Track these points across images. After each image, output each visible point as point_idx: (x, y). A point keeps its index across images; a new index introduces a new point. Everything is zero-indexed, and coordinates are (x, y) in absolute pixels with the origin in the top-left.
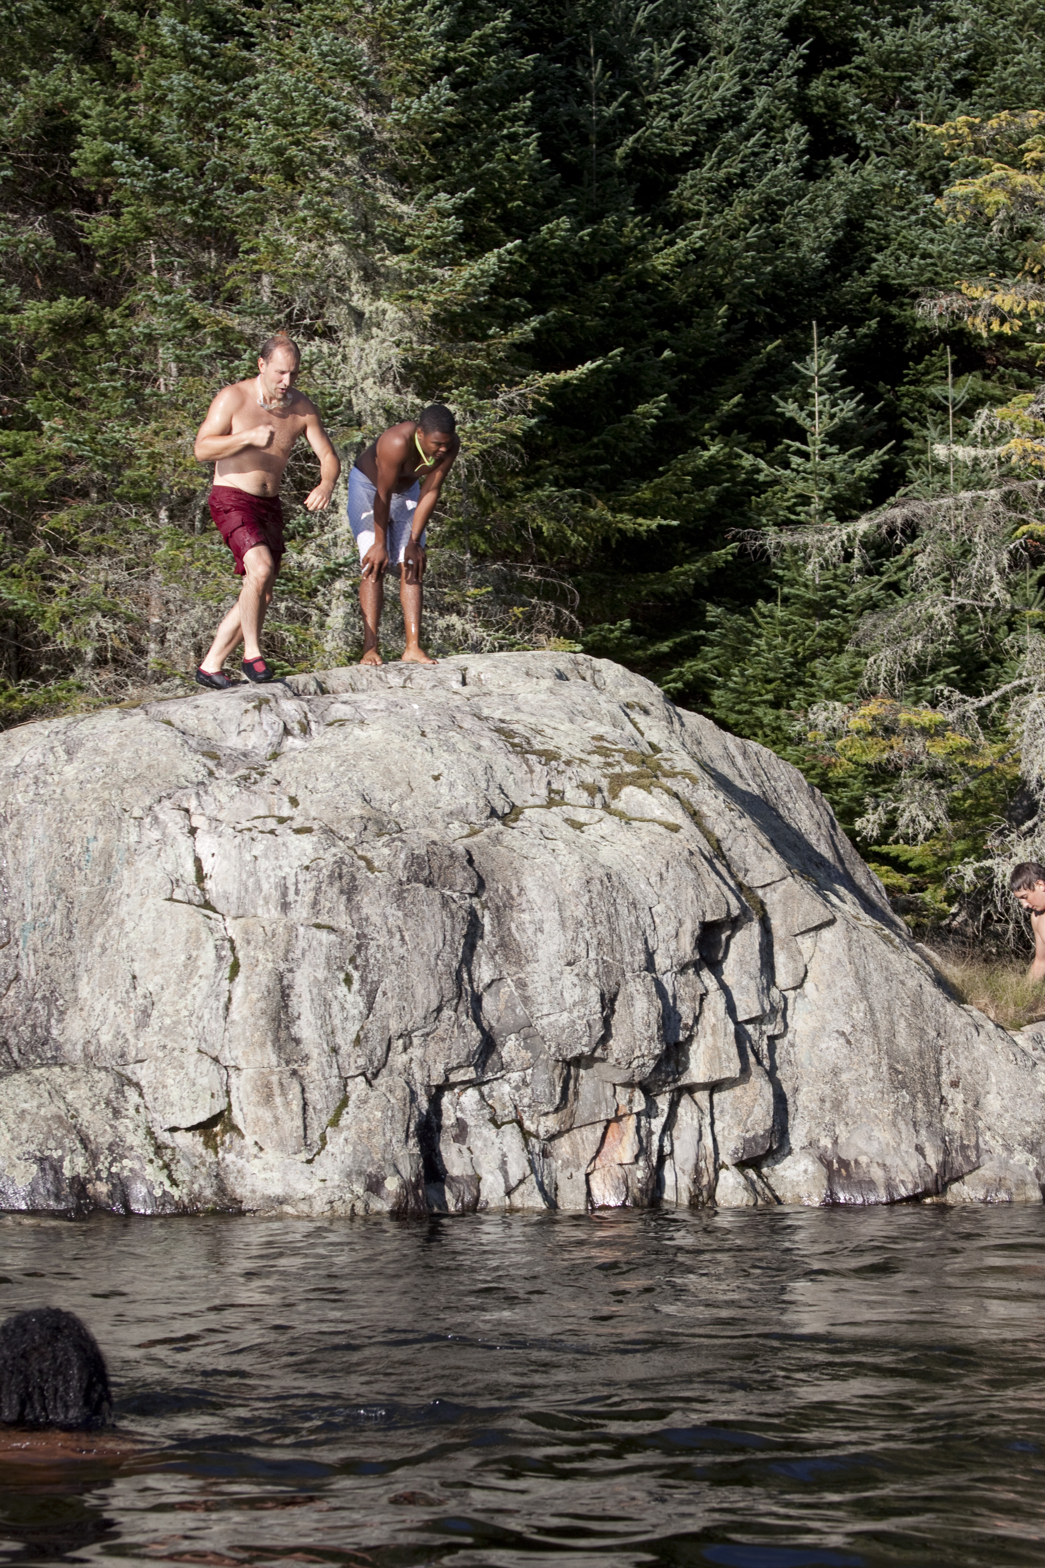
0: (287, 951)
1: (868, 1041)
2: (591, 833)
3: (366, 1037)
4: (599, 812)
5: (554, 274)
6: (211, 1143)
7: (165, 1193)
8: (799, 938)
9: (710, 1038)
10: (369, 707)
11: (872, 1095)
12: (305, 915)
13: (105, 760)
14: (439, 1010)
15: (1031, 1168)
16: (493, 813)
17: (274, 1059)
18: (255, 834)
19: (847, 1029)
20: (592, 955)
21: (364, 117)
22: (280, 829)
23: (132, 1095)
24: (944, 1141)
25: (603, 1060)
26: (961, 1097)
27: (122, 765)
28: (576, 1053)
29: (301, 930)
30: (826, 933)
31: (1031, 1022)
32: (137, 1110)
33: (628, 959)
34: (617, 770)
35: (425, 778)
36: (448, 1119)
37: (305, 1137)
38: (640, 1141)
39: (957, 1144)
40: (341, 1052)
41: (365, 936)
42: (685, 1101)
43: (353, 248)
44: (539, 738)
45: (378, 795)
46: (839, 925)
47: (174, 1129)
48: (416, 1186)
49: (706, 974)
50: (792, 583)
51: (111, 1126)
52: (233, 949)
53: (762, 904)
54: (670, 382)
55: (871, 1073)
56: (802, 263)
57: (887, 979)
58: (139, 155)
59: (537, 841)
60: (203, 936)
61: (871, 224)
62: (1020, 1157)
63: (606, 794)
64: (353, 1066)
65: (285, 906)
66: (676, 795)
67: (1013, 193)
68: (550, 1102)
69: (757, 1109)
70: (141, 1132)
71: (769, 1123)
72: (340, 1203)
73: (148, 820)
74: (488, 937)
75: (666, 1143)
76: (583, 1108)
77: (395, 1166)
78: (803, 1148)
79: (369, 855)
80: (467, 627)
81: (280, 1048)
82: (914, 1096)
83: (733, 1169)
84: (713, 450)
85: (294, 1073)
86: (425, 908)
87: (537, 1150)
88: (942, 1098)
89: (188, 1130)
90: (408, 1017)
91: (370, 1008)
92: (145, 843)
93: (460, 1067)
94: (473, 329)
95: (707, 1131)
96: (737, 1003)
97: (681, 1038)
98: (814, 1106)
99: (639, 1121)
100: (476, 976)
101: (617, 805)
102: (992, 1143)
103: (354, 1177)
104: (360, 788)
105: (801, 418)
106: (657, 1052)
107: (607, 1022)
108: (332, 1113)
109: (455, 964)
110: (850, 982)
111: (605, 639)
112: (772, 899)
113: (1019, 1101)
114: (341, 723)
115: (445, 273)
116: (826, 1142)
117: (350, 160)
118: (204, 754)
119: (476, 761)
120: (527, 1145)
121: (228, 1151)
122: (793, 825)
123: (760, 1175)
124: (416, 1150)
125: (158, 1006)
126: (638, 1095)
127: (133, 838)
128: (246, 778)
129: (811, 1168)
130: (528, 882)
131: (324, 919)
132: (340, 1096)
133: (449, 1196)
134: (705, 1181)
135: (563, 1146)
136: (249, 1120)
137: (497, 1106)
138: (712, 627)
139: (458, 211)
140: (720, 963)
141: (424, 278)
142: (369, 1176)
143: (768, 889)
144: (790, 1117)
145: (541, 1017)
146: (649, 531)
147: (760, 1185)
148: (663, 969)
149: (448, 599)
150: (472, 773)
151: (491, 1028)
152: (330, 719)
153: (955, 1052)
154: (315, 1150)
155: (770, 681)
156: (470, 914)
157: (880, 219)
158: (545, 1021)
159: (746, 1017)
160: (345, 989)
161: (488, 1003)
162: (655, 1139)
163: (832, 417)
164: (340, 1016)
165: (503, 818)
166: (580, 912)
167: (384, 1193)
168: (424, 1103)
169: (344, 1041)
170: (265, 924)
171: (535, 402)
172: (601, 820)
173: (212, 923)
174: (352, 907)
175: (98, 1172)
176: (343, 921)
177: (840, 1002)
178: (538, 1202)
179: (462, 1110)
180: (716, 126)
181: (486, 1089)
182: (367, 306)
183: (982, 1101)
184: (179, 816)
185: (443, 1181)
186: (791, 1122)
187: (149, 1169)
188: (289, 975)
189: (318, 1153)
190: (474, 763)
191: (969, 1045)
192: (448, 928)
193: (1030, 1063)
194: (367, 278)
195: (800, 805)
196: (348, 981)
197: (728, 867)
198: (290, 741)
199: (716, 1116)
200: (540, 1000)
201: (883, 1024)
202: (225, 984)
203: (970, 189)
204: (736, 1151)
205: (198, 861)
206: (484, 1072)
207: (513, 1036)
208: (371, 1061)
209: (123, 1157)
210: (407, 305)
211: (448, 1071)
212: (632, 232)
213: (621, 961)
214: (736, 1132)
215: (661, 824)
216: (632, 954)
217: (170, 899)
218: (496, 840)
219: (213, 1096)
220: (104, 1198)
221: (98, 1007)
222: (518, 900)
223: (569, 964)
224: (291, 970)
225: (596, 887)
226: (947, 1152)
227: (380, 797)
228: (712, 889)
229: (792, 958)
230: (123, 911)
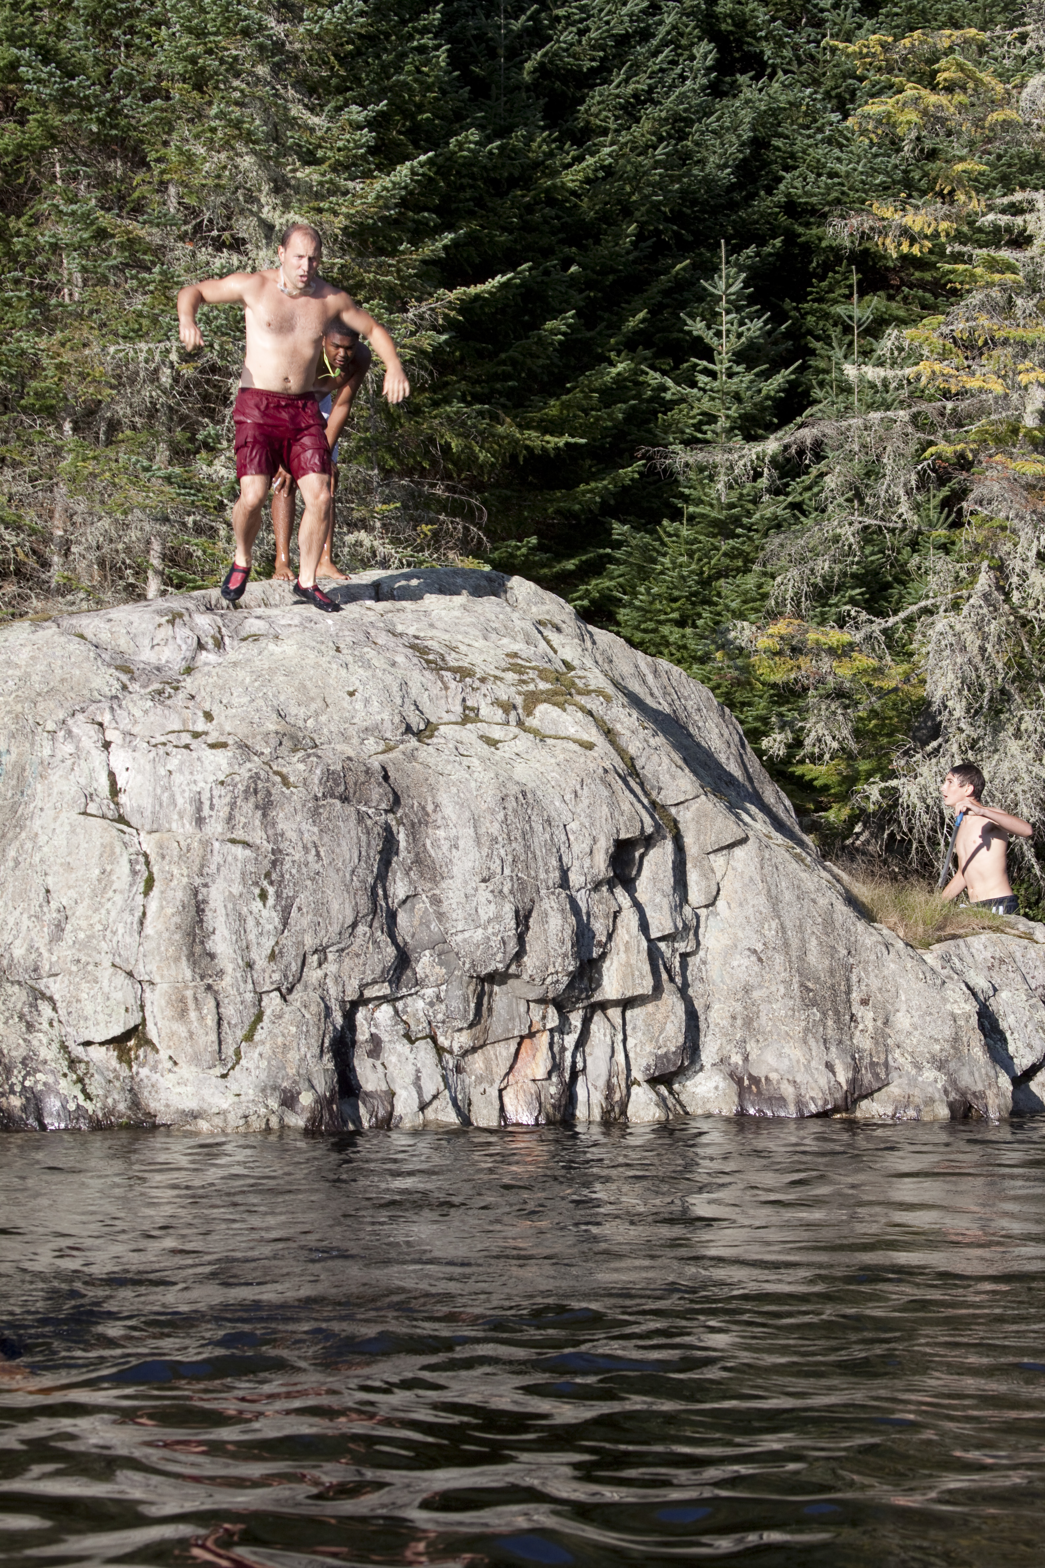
0: (202, 866)
1: (779, 959)
2: (506, 750)
3: (281, 952)
4: (514, 730)
5: (462, 188)
6: (124, 1057)
7: (78, 1107)
8: (712, 856)
9: (623, 955)
10: (283, 622)
11: (783, 1012)
12: (220, 830)
13: (18, 673)
14: (354, 925)
15: (939, 1086)
16: (408, 729)
17: (188, 974)
18: (169, 748)
19: (759, 947)
20: (507, 872)
21: (276, 28)
22: (194, 744)
23: (45, 1008)
24: (854, 1059)
25: (517, 976)
26: (871, 1015)
27: (35, 678)
28: (490, 969)
29: (217, 845)
30: (738, 852)
31: (939, 940)
32: (51, 1025)
33: (542, 876)
34: (531, 687)
35: (341, 694)
36: (362, 1035)
37: (220, 1052)
38: (553, 1057)
39: (867, 1061)
40: (256, 967)
41: (280, 851)
42: (598, 1018)
43: (264, 159)
44: (453, 654)
45: (293, 710)
46: (752, 844)
47: (88, 1044)
48: (330, 1101)
49: (619, 891)
50: (699, 502)
51: (25, 1040)
52: (147, 863)
53: (675, 822)
54: (578, 298)
55: (782, 991)
56: (708, 181)
57: (798, 898)
58: (46, 62)
59: (452, 758)
60: (118, 850)
61: (777, 142)
62: (930, 1074)
63: (520, 711)
64: (268, 981)
65: (200, 821)
66: (590, 713)
67: (925, 113)
68: (464, 1018)
69: (669, 1026)
70: (55, 1046)
71: (681, 1040)
72: (254, 1118)
73: (61, 734)
74: (403, 854)
75: (579, 1059)
76: (497, 1024)
77: (310, 1081)
78: (714, 1065)
79: (284, 770)
80: (376, 543)
81: (194, 963)
82: (824, 1014)
83: (645, 1085)
84: (620, 367)
85: (209, 987)
86: (341, 824)
87: (451, 1066)
88: (852, 1016)
89: (102, 1044)
90: (323, 932)
91: (285, 924)
92: (59, 757)
93: (374, 982)
94: (382, 242)
95: (619, 1047)
96: (650, 920)
97: (595, 955)
98: (725, 1023)
99: (552, 1038)
100: (391, 893)
101: (532, 722)
102: (901, 1060)
103: (269, 1092)
104: (275, 703)
105: (709, 337)
106: (571, 968)
107: (521, 939)
108: (246, 1028)
109: (370, 880)
110: (762, 899)
111: (512, 556)
112: (686, 817)
113: (928, 1018)
114: (256, 638)
115: (356, 186)
116: (737, 1059)
117: (262, 70)
118: (117, 668)
119: (391, 677)
120: (441, 1061)
121: (142, 1065)
122: (703, 743)
123: (671, 1092)
124: (331, 1066)
125: (72, 920)
126: (552, 1012)
127: (47, 751)
128: (160, 692)
129: (722, 1085)
130: (443, 798)
131: (239, 834)
132: (255, 1011)
133: (362, 1111)
134: (617, 1097)
135: (477, 1062)
136: (163, 1034)
137: (412, 1022)
138: (617, 545)
139: (371, 124)
140: (633, 881)
141: (336, 190)
142: (284, 1091)
143: (681, 807)
144: (702, 1034)
145: (456, 934)
146: (557, 448)
147: (671, 1101)
148: (577, 886)
149: (356, 515)
150: (387, 689)
151: (406, 944)
152: (244, 634)
153: (865, 970)
154: (230, 1065)
155: (675, 600)
156: (385, 830)
157: (787, 137)
158: (459, 938)
159: (659, 935)
160: (260, 904)
161: (402, 918)
162: (568, 1055)
163: (739, 336)
164: (255, 931)
165: (418, 735)
166: (495, 829)
167: (298, 1108)
168: (338, 1018)
169: (259, 957)
170: (180, 838)
171: (446, 317)
172: (515, 737)
173: (127, 838)
174: (268, 822)
175: (12, 1086)
176: (258, 837)
177: (752, 920)
178: (451, 1117)
179: (376, 1026)
180: (623, 40)
181: (400, 1005)
182: (278, 219)
183: (891, 1018)
184: (92, 730)
185: (357, 1096)
186: (702, 1039)
187: (63, 1083)
188: (204, 890)
189: (233, 1068)
190: (389, 679)
191: (879, 964)
192: (364, 844)
193: (939, 982)
194: (277, 190)
195: (710, 724)
196: (263, 896)
197: (642, 785)
198: (204, 656)
199: (629, 1032)
200: (454, 916)
201: (795, 943)
202: (140, 898)
203: (883, 108)
204: (648, 1068)
205: (112, 776)
206: (398, 988)
207: (427, 952)
208: (286, 976)
209: (36, 1071)
210: (318, 218)
211: (363, 987)
212: (540, 147)
213: (536, 878)
214: (649, 1048)
215: (575, 741)
216: (547, 872)
217: (84, 813)
218: (412, 756)
219: (127, 1010)
220: (18, 1112)
221: (11, 921)
222: (433, 817)
223: (484, 881)
224: (206, 885)
225: (511, 804)
226: (856, 1069)
227: (296, 712)
228: (626, 806)
229: (705, 876)
230: (36, 825)
